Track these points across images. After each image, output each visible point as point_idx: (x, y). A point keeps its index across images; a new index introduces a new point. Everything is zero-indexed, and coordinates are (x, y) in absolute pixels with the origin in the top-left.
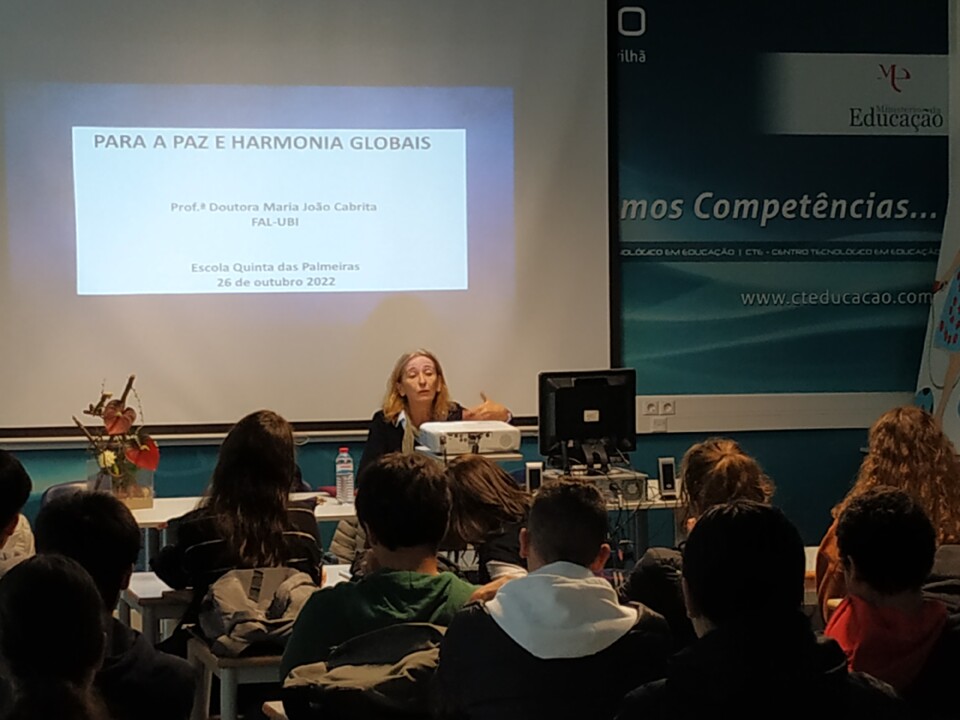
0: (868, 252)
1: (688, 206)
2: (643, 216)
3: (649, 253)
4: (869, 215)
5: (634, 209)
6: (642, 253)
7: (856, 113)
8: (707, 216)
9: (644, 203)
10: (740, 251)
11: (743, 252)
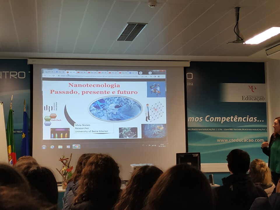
0: (248, 130)
1: (204, 119)
2: (193, 121)
3: (195, 130)
4: (247, 121)
5: (191, 119)
6: (193, 129)
7: (243, 97)
8: (208, 121)
9: (193, 118)
10: (217, 129)
11: (217, 130)
